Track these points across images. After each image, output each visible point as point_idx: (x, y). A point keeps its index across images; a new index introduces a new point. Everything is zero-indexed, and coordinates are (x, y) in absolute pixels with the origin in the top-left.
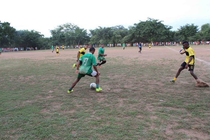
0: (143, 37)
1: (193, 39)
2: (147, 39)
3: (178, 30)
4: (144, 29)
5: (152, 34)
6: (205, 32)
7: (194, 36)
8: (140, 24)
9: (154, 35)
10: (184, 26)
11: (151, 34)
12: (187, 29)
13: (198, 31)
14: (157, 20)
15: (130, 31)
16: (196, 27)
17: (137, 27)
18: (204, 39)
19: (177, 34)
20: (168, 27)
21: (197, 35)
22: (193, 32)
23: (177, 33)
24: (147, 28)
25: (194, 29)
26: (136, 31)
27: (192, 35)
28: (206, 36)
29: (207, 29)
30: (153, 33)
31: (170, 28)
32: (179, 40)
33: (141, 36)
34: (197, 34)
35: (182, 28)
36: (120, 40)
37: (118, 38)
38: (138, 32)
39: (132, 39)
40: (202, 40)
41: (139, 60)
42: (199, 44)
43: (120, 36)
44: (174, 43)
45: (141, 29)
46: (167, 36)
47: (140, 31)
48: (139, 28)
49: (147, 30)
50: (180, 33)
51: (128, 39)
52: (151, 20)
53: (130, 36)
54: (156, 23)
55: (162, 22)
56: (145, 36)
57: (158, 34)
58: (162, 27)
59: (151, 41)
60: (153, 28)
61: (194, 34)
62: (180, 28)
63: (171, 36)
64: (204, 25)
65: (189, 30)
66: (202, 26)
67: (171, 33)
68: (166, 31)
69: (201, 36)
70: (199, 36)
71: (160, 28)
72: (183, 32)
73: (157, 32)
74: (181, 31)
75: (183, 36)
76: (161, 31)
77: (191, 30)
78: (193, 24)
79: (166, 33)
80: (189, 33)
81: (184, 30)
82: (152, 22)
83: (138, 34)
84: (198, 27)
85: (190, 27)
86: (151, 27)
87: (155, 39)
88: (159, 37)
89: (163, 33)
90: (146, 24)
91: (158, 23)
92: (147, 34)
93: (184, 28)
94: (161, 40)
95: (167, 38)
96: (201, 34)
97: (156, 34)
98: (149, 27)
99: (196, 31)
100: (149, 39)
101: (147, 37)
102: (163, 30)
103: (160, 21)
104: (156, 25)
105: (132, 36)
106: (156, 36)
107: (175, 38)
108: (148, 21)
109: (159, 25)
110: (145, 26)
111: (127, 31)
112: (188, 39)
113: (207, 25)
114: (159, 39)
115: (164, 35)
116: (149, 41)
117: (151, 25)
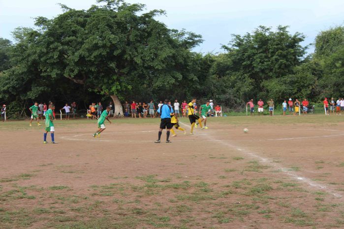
0: (76, 77)
1: (283, 87)
2: (93, 87)
4: (82, 43)
5: (117, 67)
6: (330, 60)
7: (288, 78)
8: (62, 19)
9: (125, 71)
11: (113, 65)
12: (260, 47)
13: (305, 56)
14: (135, 8)
15: (21, 48)
16: (296, 40)
17: (51, 34)
18: (327, 91)
19: (223, 70)
21: (299, 75)
22: (284, 61)
23: (219, 64)
24: (96, 39)
25: (288, 47)
26: (45, 50)
27: (279, 75)
28: (333, 79)
29: (339, 51)
30: (120, 60)
31: (193, 44)
32: (230, 91)
33: (66, 75)
34: (299, 68)
35: (239, 45)
38: (56, 55)
39: (26, 88)
40: (320, 92)
42: (308, 112)
45: (68, 43)
46: (180, 76)
47: (62, 53)
48: (58, 39)
49: (95, 50)
50: (234, 62)
51: (8, 86)
52: (112, 6)
53: (20, 72)
54: (135, 19)
55: (159, 13)
56: (84, 76)
57: (142, 64)
58: (159, 35)
59: (112, 94)
60: (118, 42)
61: (289, 71)
62: (231, 43)
63: (195, 75)
64: (325, 32)
65: (270, 50)
66: (318, 37)
67: (197, 64)
68: (174, 54)
69: (316, 79)
70: (307, 76)
71: (150, 39)
72: (244, 60)
73: (135, 59)
74: (237, 55)
75: (245, 78)
76: (155, 52)
77: (277, 50)
78: (285, 28)
79: (173, 61)
80: (268, 65)
81: (250, 52)
82: (115, 12)
83: (53, 64)
84: (303, 40)
85: (271, 39)
86: (111, 37)
87: (130, 87)
88: (148, 78)
89: (163, 63)
90: (89, 20)
91: (142, 17)
92: (92, 63)
93: (251, 43)
94: (153, 92)
95: (178, 84)
96: (314, 70)
97: (134, 64)
98: (101, 37)
99: (296, 57)
100: (102, 86)
101: (96, 78)
102: (161, 50)
103: (148, 11)
104: (131, 28)
105: (29, 71)
106: (133, 74)
107: (214, 84)
108: (99, 8)
109: (147, 28)
110: (87, 32)
111: (8, 50)
112: (265, 89)
113: (335, 35)
114: (146, 86)
115: (166, 71)
116: (104, 95)
117: (110, 27)
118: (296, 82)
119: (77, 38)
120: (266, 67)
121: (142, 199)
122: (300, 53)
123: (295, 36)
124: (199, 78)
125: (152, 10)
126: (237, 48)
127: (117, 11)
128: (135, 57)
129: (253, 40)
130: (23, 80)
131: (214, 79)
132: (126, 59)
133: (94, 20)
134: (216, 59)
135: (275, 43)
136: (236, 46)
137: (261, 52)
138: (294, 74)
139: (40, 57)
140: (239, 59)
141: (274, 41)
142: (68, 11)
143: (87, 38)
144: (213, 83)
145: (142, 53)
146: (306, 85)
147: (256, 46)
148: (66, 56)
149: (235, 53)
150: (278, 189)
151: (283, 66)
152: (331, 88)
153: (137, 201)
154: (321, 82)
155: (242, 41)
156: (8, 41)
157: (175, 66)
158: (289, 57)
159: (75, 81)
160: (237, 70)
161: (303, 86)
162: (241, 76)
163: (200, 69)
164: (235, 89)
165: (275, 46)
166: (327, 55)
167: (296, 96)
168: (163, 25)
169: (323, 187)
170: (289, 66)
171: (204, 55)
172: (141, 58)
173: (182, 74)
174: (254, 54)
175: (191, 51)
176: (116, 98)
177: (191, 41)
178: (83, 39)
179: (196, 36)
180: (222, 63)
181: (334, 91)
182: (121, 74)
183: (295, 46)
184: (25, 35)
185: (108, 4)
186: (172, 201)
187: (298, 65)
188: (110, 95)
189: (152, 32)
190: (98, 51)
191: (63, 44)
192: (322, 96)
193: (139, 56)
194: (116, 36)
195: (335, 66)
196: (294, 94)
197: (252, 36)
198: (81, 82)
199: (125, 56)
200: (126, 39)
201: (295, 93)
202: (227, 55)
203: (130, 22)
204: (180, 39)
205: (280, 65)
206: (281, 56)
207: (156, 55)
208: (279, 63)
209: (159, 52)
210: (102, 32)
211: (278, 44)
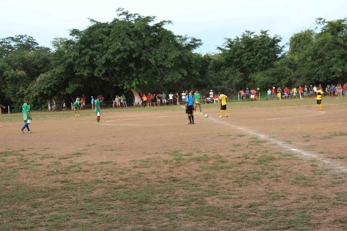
0: (103, 75)
1: (267, 78)
2: (117, 82)
3: (221, 52)
4: (107, 49)
5: (136, 66)
6: (302, 56)
7: (270, 71)
8: (91, 30)
9: (142, 69)
10: (238, 39)
11: (132, 65)
12: (247, 48)
13: (282, 53)
14: (148, 19)
15: (59, 53)
16: (275, 41)
17: (82, 42)
18: (301, 81)
19: (218, 66)
20: (188, 41)
21: (279, 69)
22: (266, 58)
23: (215, 62)
24: (118, 45)
25: (269, 46)
26: (77, 54)
27: (263, 69)
28: (305, 71)
29: (309, 49)
30: (137, 61)
31: (195, 46)
32: (224, 83)
33: (96, 75)
34: (279, 63)
35: (230, 46)
36: (21, 89)
37: (16, 80)
38: (87, 59)
39: (65, 85)
40: (295, 82)
41: (85, 163)
43: (21, 73)
44: (208, 96)
45: (96, 49)
46: (186, 73)
47: (92, 57)
48: (88, 46)
49: (118, 54)
50: (227, 60)
51: (50, 84)
52: (130, 18)
53: (59, 73)
54: (148, 28)
55: (167, 23)
56: (110, 74)
57: (155, 64)
58: (168, 40)
59: (133, 87)
60: (136, 47)
61: (270, 65)
62: (224, 45)
63: (197, 71)
64: (297, 34)
65: (255, 50)
66: (292, 38)
67: (198, 62)
68: (180, 55)
69: (292, 71)
70: (284, 69)
71: (161, 43)
72: (235, 58)
73: (150, 60)
74: (230, 54)
75: (236, 72)
76: (166, 54)
77: (260, 49)
78: (266, 32)
79: (180, 60)
80: (253, 61)
81: (239, 51)
82: (133, 23)
83: (85, 66)
84: (281, 41)
85: (255, 41)
86: (130, 43)
87: (146, 82)
88: (160, 74)
89: (172, 62)
90: (112, 30)
91: (154, 26)
92: (116, 65)
93: (239, 44)
94: (164, 85)
95: (184, 78)
96: (290, 64)
97: (149, 64)
98: (122, 43)
99: (275, 55)
100: (124, 82)
101: (119, 76)
102: (170, 52)
103: (159, 22)
104: (146, 35)
105: (66, 72)
106: (148, 71)
107: (212, 78)
108: (120, 20)
109: (158, 35)
110: (111, 39)
111: (49, 56)
112: (252, 80)
113: (305, 36)
114: (158, 81)
115: (174, 69)
116: (126, 89)
117: (129, 35)
118: (276, 74)
119: (103, 44)
120: (252, 63)
121: (174, 170)
122: (279, 51)
123: (274, 38)
124: (200, 73)
125: (162, 21)
126: (229, 49)
128: (149, 58)
129: (242, 42)
130: (62, 79)
131: (212, 74)
132: (143, 60)
133: (116, 30)
134: (213, 57)
135: (258, 44)
136: (228, 47)
137: (248, 51)
138: (275, 68)
139: (74, 60)
140: (231, 57)
141: (258, 42)
142: (95, 23)
143: (111, 45)
144: (211, 76)
145: (155, 55)
146: (284, 76)
147: (244, 47)
148: (95, 59)
149: (227, 52)
150: (279, 159)
151: (265, 62)
152: (304, 78)
153: (170, 171)
154: (296, 73)
155: (233, 43)
156: (48, 49)
157: (181, 64)
158: (270, 54)
159: (102, 78)
160: (229, 66)
161: (282, 77)
162: (233, 71)
163: (200, 66)
164: (228, 81)
165: (258, 46)
166: (299, 52)
167: (277, 85)
168: (170, 32)
169: (314, 156)
170: (270, 61)
171: (203, 55)
172: (155, 59)
173: (187, 71)
174: (242, 53)
175: (193, 52)
176: (136, 91)
177: (193, 44)
178: (108, 46)
179: (197, 40)
180: (217, 61)
181: (306, 80)
182: (138, 73)
183: (275, 45)
184: (61, 43)
185: (127, 17)
186: (198, 171)
187: (278, 61)
188: (131, 89)
189: (163, 38)
190: (120, 54)
191: (92, 50)
192: (297, 84)
193: (153, 58)
194: (134, 43)
195: (307, 61)
196: (275, 84)
197: (241, 39)
198: (107, 79)
199: (142, 58)
200: (142, 45)
202: (221, 54)
203: (144, 31)
204: (184, 43)
205: (263, 61)
206: (263, 53)
207: (166, 56)
208: (262, 59)
209: (168, 54)
210: (123, 39)
211: (261, 45)
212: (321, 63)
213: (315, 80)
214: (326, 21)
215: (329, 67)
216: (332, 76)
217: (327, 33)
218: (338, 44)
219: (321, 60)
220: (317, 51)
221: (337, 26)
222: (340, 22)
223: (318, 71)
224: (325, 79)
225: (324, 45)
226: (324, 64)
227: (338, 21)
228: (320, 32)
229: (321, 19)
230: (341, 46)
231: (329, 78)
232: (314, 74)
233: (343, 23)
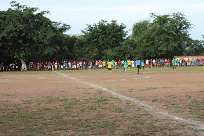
1: (115, 53)
2: (10, 54)
4: (3, 29)
5: (23, 42)
6: (140, 38)
7: (118, 48)
9: (28, 45)
10: (96, 25)
11: (20, 41)
12: (102, 32)
13: (127, 36)
14: (33, 9)
16: (121, 28)
19: (82, 44)
21: (123, 47)
23: (79, 41)
24: (11, 27)
25: (118, 31)
27: (113, 47)
28: (142, 49)
29: (145, 34)
30: (25, 39)
31: (65, 30)
32: (86, 56)
34: (123, 43)
35: (90, 30)
40: (135, 56)
46: (59, 48)
49: (11, 33)
50: (88, 40)
52: (20, 9)
54: (33, 16)
55: (46, 13)
56: (5, 47)
57: (37, 41)
58: (47, 25)
59: (21, 57)
60: (24, 29)
61: (118, 44)
62: (86, 29)
63: (67, 47)
64: (138, 23)
65: (107, 33)
66: (134, 26)
67: (67, 41)
68: (55, 35)
69: (133, 49)
70: (127, 47)
71: (41, 27)
72: (93, 39)
73: (33, 38)
74: (90, 36)
75: (94, 48)
76: (45, 34)
77: (111, 33)
78: (115, 21)
79: (55, 39)
80: (106, 41)
81: (96, 33)
84: (126, 28)
85: (108, 27)
86: (20, 26)
87: (30, 54)
88: (40, 49)
89: (49, 40)
90: (7, 16)
91: (37, 15)
92: (10, 41)
93: (97, 29)
94: (43, 57)
95: (57, 52)
96: (132, 44)
97: (32, 41)
98: (14, 26)
99: (122, 37)
100: (15, 54)
101: (11, 49)
102: (48, 33)
103: (40, 12)
104: (31, 21)
106: (32, 46)
107: (77, 52)
108: (13, 10)
109: (40, 21)
110: (6, 23)
112: (105, 54)
113: (143, 25)
114: (39, 53)
115: (50, 45)
116: (16, 58)
117: (19, 20)
120: (105, 42)
122: (124, 34)
123: (121, 26)
124: (68, 48)
125: (43, 11)
126: (90, 32)
127: (23, 12)
128: (33, 37)
129: (98, 28)
131: (77, 49)
133: (10, 17)
134: (78, 38)
135: (110, 29)
136: (89, 31)
137: (103, 34)
138: (121, 46)
140: (90, 38)
141: (110, 28)
143: (7, 27)
145: (37, 35)
146: (127, 52)
147: (100, 31)
149: (88, 34)
151: (115, 42)
152: (141, 54)
154: (135, 50)
155: (92, 28)
157: (55, 42)
158: (118, 37)
160: (90, 44)
161: (126, 53)
162: (92, 47)
163: (69, 44)
164: (89, 55)
165: (110, 31)
166: (139, 36)
168: (48, 19)
170: (118, 42)
171: (71, 36)
172: (37, 38)
173: (59, 46)
174: (99, 35)
175: (64, 34)
176: (23, 60)
177: (64, 28)
178: (4, 27)
179: (67, 26)
180: (81, 40)
181: (142, 56)
182: (25, 47)
183: (121, 31)
185: (18, 8)
187: (123, 41)
188: (19, 58)
189: (43, 23)
190: (12, 34)
194: (23, 26)
195: (143, 42)
197: (98, 25)
199: (28, 37)
200: (28, 27)
201: (122, 57)
202: (84, 36)
203: (30, 18)
204: (58, 27)
205: (113, 41)
206: (113, 36)
207: (45, 36)
208: (112, 40)
209: (46, 34)
210: (15, 23)
211: (112, 30)
212: (153, 44)
213: (148, 55)
214: (156, 15)
215: (157, 47)
216: (160, 54)
217: (156, 24)
218: (164, 31)
219: (153, 42)
220: (150, 35)
221: (163, 19)
222: (165, 16)
223: (150, 49)
224: (155, 55)
225: (154, 32)
226: (154, 45)
227: (164, 15)
228: (152, 23)
229: (153, 14)
230: (166, 33)
231: (157, 54)
232: (147, 52)
233: (168, 17)
